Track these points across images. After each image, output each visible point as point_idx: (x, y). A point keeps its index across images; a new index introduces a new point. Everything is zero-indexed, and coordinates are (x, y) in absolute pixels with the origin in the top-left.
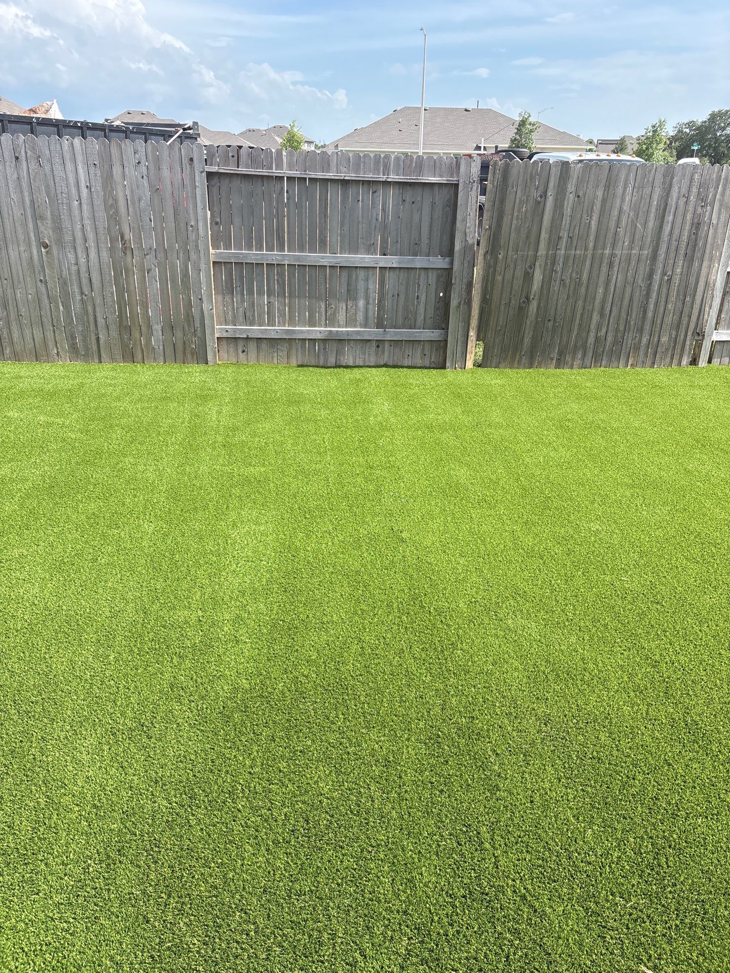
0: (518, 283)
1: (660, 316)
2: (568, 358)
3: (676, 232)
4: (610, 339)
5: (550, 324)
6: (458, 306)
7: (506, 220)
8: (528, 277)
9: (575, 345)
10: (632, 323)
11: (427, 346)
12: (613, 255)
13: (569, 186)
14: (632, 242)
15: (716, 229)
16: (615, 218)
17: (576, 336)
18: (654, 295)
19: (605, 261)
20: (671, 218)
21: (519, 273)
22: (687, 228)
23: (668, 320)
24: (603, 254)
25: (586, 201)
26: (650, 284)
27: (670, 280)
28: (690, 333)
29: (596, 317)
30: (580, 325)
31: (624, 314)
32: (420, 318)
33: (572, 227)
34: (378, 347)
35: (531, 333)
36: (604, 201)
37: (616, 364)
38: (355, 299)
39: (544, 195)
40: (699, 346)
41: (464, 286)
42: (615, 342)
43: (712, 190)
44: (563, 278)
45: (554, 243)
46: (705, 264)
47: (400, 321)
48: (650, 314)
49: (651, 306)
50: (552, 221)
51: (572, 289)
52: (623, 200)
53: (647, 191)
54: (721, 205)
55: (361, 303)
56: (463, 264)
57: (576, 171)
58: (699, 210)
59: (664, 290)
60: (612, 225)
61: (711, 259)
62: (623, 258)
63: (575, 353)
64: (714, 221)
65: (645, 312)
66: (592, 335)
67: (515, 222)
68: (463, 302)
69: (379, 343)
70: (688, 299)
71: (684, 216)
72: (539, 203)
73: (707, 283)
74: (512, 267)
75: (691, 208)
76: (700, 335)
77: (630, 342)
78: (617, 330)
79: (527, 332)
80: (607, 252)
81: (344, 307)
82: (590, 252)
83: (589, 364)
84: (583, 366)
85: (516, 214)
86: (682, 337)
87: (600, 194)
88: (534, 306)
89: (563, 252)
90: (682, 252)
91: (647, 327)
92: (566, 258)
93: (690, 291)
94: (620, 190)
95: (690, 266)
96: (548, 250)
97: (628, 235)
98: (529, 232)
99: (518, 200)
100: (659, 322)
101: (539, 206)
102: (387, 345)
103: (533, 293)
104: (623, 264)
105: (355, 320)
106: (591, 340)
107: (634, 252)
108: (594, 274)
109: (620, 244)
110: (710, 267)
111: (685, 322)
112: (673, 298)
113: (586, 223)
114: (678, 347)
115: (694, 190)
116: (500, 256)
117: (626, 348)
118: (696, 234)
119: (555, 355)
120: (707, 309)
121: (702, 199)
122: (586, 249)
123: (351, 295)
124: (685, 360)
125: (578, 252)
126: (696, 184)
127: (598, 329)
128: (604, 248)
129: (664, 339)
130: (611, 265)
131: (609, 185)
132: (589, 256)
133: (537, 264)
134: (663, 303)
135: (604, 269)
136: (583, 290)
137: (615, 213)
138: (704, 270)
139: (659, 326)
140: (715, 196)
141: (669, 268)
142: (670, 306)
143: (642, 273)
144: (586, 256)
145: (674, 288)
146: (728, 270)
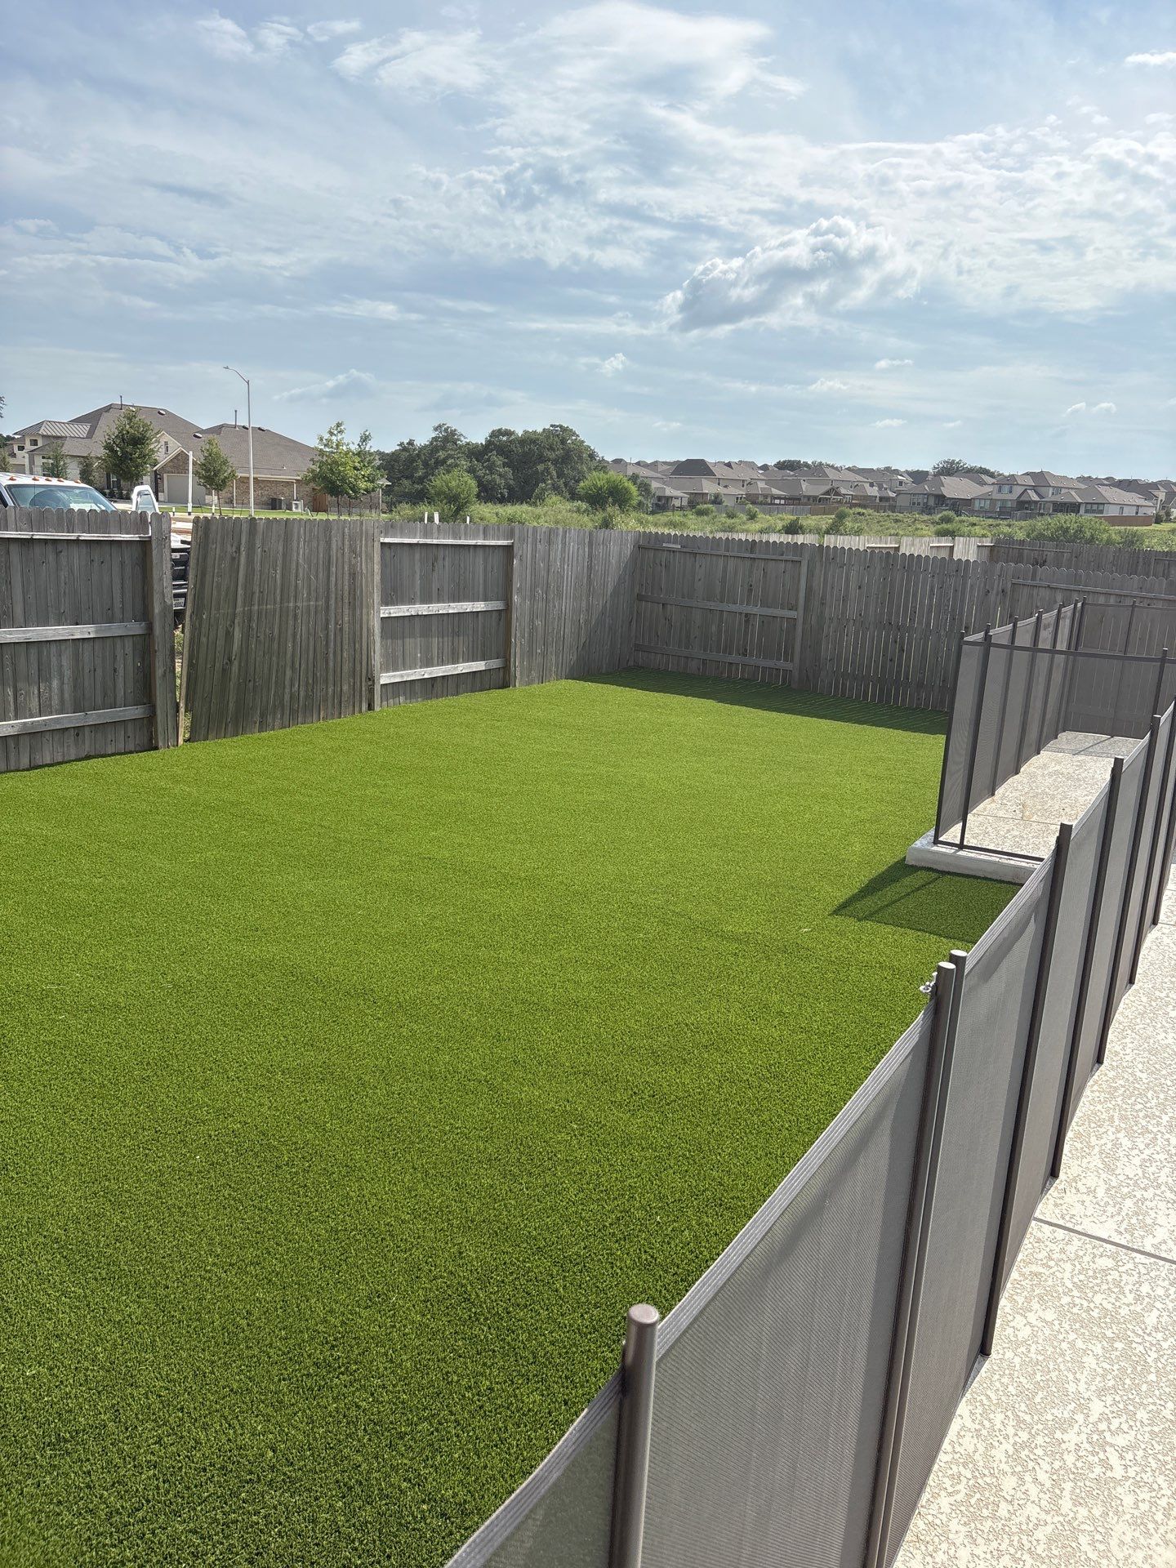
0: (221, 642)
1: (339, 665)
2: (270, 720)
3: (340, 582)
4: (302, 693)
5: (251, 684)
6: (165, 675)
7: (208, 578)
8: (229, 635)
9: (274, 705)
10: (318, 674)
11: (130, 726)
12: (296, 607)
13: (258, 542)
14: (309, 594)
15: (367, 578)
16: (294, 570)
17: (274, 695)
18: (332, 645)
19: (291, 614)
20: (334, 569)
21: (221, 633)
22: (347, 577)
23: (346, 668)
25: (271, 555)
26: (327, 635)
27: (341, 629)
28: (363, 679)
29: (289, 673)
30: (276, 682)
31: (311, 666)
32: (120, 694)
33: (262, 582)
34: (78, 735)
35: (235, 698)
36: (284, 555)
37: (310, 719)
38: (49, 680)
39: (238, 548)
40: (371, 691)
41: (168, 653)
42: (307, 697)
43: (358, 542)
44: (259, 634)
45: (249, 600)
46: (364, 611)
47: (99, 700)
48: (331, 664)
49: (331, 655)
50: (246, 576)
51: (266, 645)
52: (298, 554)
53: (315, 544)
54: (367, 556)
55: (55, 683)
56: (164, 627)
57: (261, 527)
58: (353, 561)
59: (339, 638)
60: (293, 578)
61: (368, 607)
62: (304, 611)
63: (275, 714)
64: (364, 571)
65: (327, 663)
66: (287, 691)
67: (216, 579)
68: (168, 670)
69: (78, 730)
70: (357, 646)
71: (343, 568)
72: (235, 558)
73: (368, 630)
74: (215, 627)
75: (346, 560)
76: (371, 679)
77: (319, 694)
78: (307, 684)
79: (231, 697)
80: (291, 604)
81: (36, 692)
82: (278, 606)
83: (287, 724)
84: (283, 727)
85: (216, 571)
86: (358, 683)
87: (281, 548)
88: (235, 668)
89: (256, 607)
90: (347, 601)
91: (331, 678)
92: (259, 612)
93: (357, 639)
94: (295, 544)
95: (354, 615)
96: (245, 606)
97: (305, 587)
98: (228, 588)
99: (217, 556)
100: (339, 670)
101: (235, 560)
102: (87, 731)
103: (234, 653)
104: (305, 617)
105: (50, 706)
106: (287, 697)
107: (312, 603)
108: (284, 629)
109: (300, 596)
110: (368, 614)
111: (358, 669)
112: (346, 647)
113: (272, 577)
114: (357, 698)
115: (347, 543)
116: (204, 617)
117: (317, 701)
118: (354, 583)
119: (257, 718)
120: (372, 653)
121: (353, 551)
122: (275, 603)
123: (43, 675)
124: (364, 707)
125: (269, 606)
127: (292, 685)
128: (289, 601)
129: (345, 688)
130: (295, 616)
131: (287, 542)
132: (278, 610)
133: (236, 621)
134: (339, 652)
135: (291, 622)
136: (275, 646)
137: (294, 566)
138: (364, 618)
139: (339, 675)
140: (361, 547)
141: (339, 617)
142: (345, 655)
143: (320, 623)
144: (275, 610)
145: (346, 636)
146: (382, 616)
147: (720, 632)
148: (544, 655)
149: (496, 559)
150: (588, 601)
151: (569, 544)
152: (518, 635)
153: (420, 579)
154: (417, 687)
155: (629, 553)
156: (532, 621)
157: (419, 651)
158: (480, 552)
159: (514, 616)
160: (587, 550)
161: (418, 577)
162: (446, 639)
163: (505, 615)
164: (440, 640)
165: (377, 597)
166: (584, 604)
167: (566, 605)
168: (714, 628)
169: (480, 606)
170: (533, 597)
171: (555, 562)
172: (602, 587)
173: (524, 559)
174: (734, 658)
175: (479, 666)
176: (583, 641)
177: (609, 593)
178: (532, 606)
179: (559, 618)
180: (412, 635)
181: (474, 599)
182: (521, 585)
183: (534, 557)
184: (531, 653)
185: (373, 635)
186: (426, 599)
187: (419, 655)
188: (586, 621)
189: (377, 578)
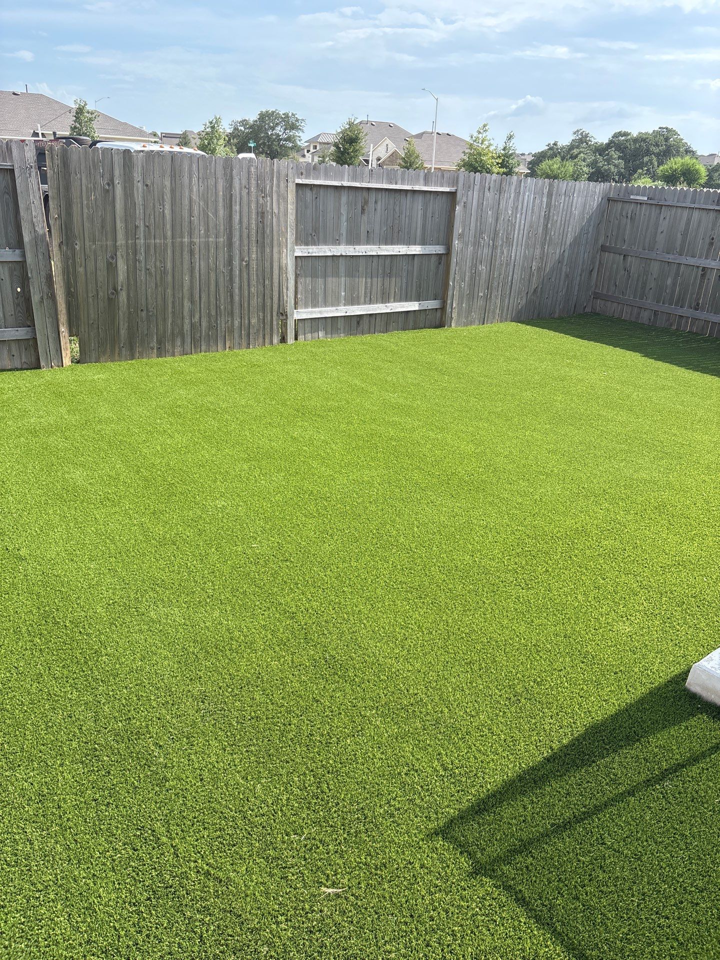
0: (102, 275)
1: (246, 299)
2: (168, 346)
3: (245, 220)
4: (204, 324)
5: (144, 314)
6: (42, 301)
7: (76, 209)
8: (111, 268)
9: (173, 333)
10: (222, 307)
11: (13, 346)
12: (191, 243)
13: (135, 175)
14: (207, 230)
15: (278, 218)
16: (187, 208)
17: (172, 324)
18: (237, 280)
19: (186, 249)
20: (238, 208)
21: (102, 265)
22: (254, 216)
23: (254, 302)
24: (182, 242)
25: (156, 190)
26: (231, 270)
27: (248, 265)
28: (275, 314)
29: (187, 304)
30: (173, 313)
31: (213, 300)
33: (147, 216)
35: (126, 325)
36: (173, 191)
37: (214, 348)
39: (111, 182)
40: (284, 325)
41: (44, 280)
42: (210, 327)
43: (268, 182)
44: (148, 267)
45: (131, 232)
46: (275, 250)
48: (237, 298)
49: (237, 291)
50: (125, 209)
51: (158, 279)
52: (191, 190)
53: (211, 182)
54: (278, 196)
56: (37, 256)
57: (139, 162)
58: (261, 200)
59: (245, 275)
60: (186, 214)
61: (279, 245)
62: (202, 247)
63: (173, 341)
64: (276, 210)
65: (232, 296)
66: (187, 321)
67: (85, 211)
68: (45, 297)
70: (267, 282)
71: (249, 207)
72: (108, 191)
73: (280, 268)
74: (92, 257)
75: (253, 199)
76: (283, 314)
77: (223, 325)
78: (209, 315)
79: (121, 323)
80: (186, 240)
82: (169, 241)
83: (189, 351)
84: (184, 353)
85: (85, 203)
86: (269, 318)
87: (167, 183)
88: (123, 296)
89: (142, 241)
90: (254, 239)
91: (237, 311)
92: (147, 247)
93: (267, 275)
94: (186, 180)
95: (263, 252)
96: (127, 239)
97: (202, 224)
98: (103, 221)
99: (84, 188)
100: (246, 305)
101: (108, 193)
103: (120, 283)
104: (203, 252)
106: (187, 327)
107: (210, 240)
108: (178, 262)
109: (196, 232)
110: (280, 253)
111: (268, 304)
112: (254, 282)
113: (160, 212)
114: (268, 330)
115: (253, 182)
116: (77, 247)
117: (221, 332)
118: (262, 222)
119: (154, 344)
120: (285, 290)
121: (261, 190)
122: (165, 238)
124: (276, 340)
125: (158, 241)
126: (253, 176)
127: (192, 315)
128: (182, 237)
129: (254, 321)
130: (191, 252)
131: (175, 175)
132: (170, 245)
133: (119, 254)
134: (246, 287)
135: (186, 256)
136: (170, 278)
137: (186, 202)
138: (276, 256)
139: (246, 309)
140: (272, 187)
141: (245, 254)
142: (253, 290)
143: (222, 259)
144: (166, 245)
145: (253, 272)
146: (296, 254)
147: (674, 284)
148: (487, 298)
149: (438, 205)
150: (543, 248)
151: (524, 194)
152: (457, 277)
153: (347, 221)
154: (340, 324)
155: (595, 204)
156: (474, 266)
157: (343, 289)
158: (420, 198)
159: (454, 260)
160: (545, 200)
161: (344, 218)
162: (375, 279)
163: (444, 259)
164: (369, 280)
165: (291, 236)
166: (538, 252)
167: (517, 252)
168: (669, 282)
169: (416, 250)
170: (477, 244)
171: (506, 210)
172: (561, 237)
173: (469, 206)
174: (686, 311)
175: (413, 306)
176: (534, 287)
177: (568, 243)
178: (475, 253)
179: (507, 265)
180: (336, 274)
181: (409, 242)
182: (463, 231)
183: (480, 205)
184: (472, 296)
185: (286, 273)
186: (353, 240)
187: (343, 294)
188: (539, 269)
189: (291, 218)
